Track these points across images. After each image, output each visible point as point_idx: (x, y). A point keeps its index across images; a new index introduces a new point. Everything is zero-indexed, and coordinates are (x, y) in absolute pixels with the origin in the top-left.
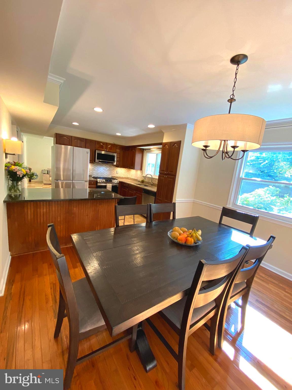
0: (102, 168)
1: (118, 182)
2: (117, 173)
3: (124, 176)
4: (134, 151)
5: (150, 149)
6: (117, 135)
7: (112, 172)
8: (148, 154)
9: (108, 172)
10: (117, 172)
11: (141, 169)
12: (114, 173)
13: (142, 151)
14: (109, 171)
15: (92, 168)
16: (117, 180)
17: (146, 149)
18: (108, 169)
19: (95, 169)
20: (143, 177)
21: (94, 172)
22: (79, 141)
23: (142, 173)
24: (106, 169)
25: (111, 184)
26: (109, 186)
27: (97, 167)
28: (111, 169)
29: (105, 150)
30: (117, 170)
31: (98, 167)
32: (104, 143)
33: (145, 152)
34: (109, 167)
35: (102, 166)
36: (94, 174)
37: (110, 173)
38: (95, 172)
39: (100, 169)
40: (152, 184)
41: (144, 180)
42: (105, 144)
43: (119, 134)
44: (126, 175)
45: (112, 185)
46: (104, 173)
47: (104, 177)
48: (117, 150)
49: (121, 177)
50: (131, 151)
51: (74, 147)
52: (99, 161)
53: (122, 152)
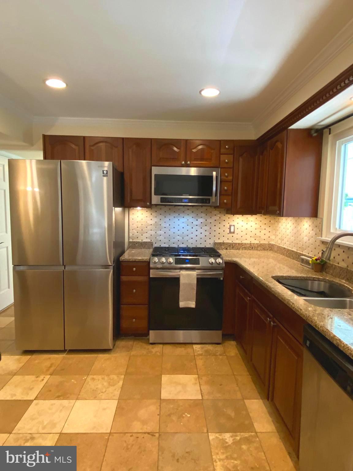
0: (182, 220)
1: (222, 265)
2: (230, 232)
3: (257, 242)
7: (214, 228)
9: (200, 230)
10: (230, 229)
11: (314, 213)
12: (221, 231)
14: (206, 228)
15: (153, 222)
18: (201, 220)
19: (163, 225)
20: (322, 246)
21: (159, 232)
23: (319, 229)
24: (195, 223)
25: (194, 273)
26: (188, 279)
27: (167, 219)
28: (209, 220)
29: (183, 163)
30: (231, 224)
31: (171, 217)
34: (203, 215)
35: (182, 215)
36: (161, 238)
37: (207, 233)
38: (162, 232)
39: (179, 222)
41: (326, 259)
42: (183, 144)
44: (265, 237)
45: (199, 275)
46: (191, 236)
47: (191, 246)
48: (221, 159)
49: (245, 244)
50: (270, 151)
51: (62, 161)
52: (163, 200)
53: (241, 159)
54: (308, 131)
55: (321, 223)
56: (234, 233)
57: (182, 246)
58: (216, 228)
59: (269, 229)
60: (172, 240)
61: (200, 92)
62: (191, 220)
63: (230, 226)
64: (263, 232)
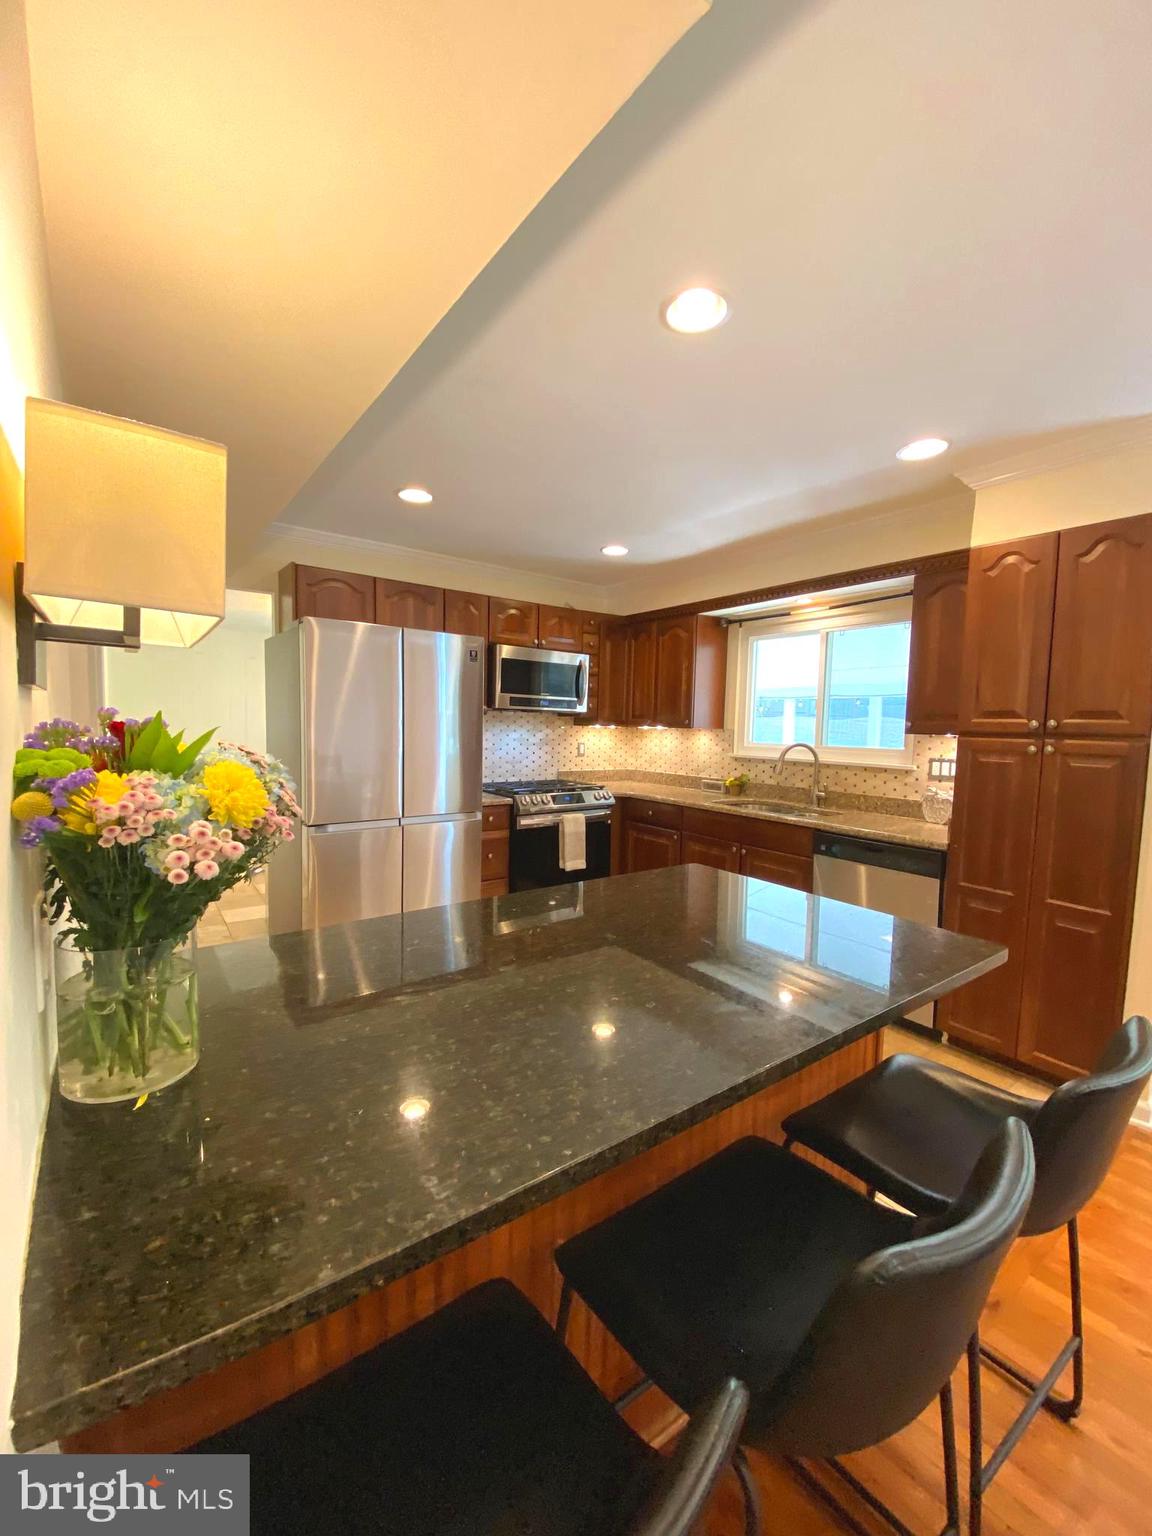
0: (514, 735)
1: (612, 801)
2: (579, 755)
3: (611, 768)
4: (683, 634)
5: (785, 613)
6: (605, 556)
7: (557, 748)
8: (755, 644)
9: (539, 753)
10: (578, 748)
11: (718, 721)
12: (567, 753)
13: (721, 630)
14: (546, 748)
16: (601, 788)
17: (740, 621)
18: (540, 735)
20: (735, 764)
22: (410, 602)
23: (729, 742)
24: (532, 740)
25: (581, 817)
26: (574, 826)
28: (551, 736)
29: (536, 641)
30: (579, 741)
32: (526, 609)
33: (736, 635)
34: (543, 727)
35: (513, 727)
37: (548, 757)
39: (506, 740)
40: (819, 798)
41: (744, 779)
42: (534, 612)
43: (615, 551)
44: (622, 760)
45: (587, 819)
46: (525, 762)
47: (524, 779)
48: (585, 641)
49: (599, 772)
50: (658, 639)
51: (405, 629)
52: (513, 701)
53: (608, 645)
54: (717, 620)
55: (732, 735)
56: (583, 755)
57: (512, 780)
58: (559, 749)
59: (625, 748)
60: (498, 771)
61: (601, 550)
62: (526, 736)
63: (579, 745)
64: (622, 752)
